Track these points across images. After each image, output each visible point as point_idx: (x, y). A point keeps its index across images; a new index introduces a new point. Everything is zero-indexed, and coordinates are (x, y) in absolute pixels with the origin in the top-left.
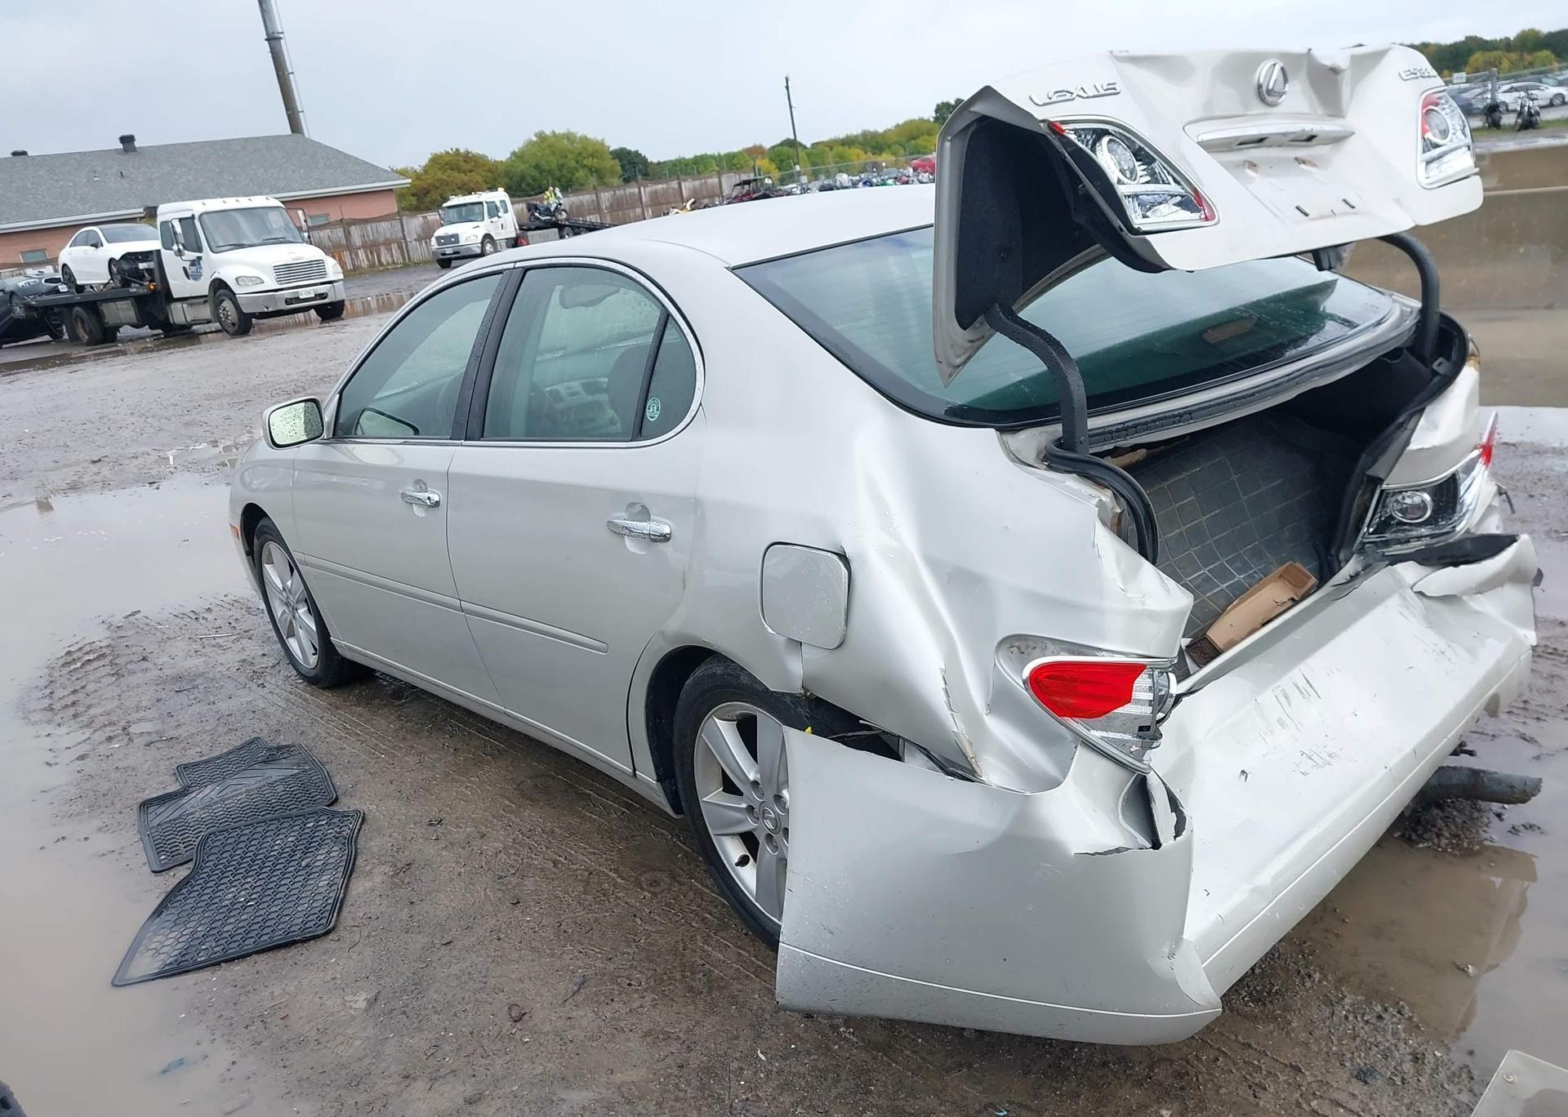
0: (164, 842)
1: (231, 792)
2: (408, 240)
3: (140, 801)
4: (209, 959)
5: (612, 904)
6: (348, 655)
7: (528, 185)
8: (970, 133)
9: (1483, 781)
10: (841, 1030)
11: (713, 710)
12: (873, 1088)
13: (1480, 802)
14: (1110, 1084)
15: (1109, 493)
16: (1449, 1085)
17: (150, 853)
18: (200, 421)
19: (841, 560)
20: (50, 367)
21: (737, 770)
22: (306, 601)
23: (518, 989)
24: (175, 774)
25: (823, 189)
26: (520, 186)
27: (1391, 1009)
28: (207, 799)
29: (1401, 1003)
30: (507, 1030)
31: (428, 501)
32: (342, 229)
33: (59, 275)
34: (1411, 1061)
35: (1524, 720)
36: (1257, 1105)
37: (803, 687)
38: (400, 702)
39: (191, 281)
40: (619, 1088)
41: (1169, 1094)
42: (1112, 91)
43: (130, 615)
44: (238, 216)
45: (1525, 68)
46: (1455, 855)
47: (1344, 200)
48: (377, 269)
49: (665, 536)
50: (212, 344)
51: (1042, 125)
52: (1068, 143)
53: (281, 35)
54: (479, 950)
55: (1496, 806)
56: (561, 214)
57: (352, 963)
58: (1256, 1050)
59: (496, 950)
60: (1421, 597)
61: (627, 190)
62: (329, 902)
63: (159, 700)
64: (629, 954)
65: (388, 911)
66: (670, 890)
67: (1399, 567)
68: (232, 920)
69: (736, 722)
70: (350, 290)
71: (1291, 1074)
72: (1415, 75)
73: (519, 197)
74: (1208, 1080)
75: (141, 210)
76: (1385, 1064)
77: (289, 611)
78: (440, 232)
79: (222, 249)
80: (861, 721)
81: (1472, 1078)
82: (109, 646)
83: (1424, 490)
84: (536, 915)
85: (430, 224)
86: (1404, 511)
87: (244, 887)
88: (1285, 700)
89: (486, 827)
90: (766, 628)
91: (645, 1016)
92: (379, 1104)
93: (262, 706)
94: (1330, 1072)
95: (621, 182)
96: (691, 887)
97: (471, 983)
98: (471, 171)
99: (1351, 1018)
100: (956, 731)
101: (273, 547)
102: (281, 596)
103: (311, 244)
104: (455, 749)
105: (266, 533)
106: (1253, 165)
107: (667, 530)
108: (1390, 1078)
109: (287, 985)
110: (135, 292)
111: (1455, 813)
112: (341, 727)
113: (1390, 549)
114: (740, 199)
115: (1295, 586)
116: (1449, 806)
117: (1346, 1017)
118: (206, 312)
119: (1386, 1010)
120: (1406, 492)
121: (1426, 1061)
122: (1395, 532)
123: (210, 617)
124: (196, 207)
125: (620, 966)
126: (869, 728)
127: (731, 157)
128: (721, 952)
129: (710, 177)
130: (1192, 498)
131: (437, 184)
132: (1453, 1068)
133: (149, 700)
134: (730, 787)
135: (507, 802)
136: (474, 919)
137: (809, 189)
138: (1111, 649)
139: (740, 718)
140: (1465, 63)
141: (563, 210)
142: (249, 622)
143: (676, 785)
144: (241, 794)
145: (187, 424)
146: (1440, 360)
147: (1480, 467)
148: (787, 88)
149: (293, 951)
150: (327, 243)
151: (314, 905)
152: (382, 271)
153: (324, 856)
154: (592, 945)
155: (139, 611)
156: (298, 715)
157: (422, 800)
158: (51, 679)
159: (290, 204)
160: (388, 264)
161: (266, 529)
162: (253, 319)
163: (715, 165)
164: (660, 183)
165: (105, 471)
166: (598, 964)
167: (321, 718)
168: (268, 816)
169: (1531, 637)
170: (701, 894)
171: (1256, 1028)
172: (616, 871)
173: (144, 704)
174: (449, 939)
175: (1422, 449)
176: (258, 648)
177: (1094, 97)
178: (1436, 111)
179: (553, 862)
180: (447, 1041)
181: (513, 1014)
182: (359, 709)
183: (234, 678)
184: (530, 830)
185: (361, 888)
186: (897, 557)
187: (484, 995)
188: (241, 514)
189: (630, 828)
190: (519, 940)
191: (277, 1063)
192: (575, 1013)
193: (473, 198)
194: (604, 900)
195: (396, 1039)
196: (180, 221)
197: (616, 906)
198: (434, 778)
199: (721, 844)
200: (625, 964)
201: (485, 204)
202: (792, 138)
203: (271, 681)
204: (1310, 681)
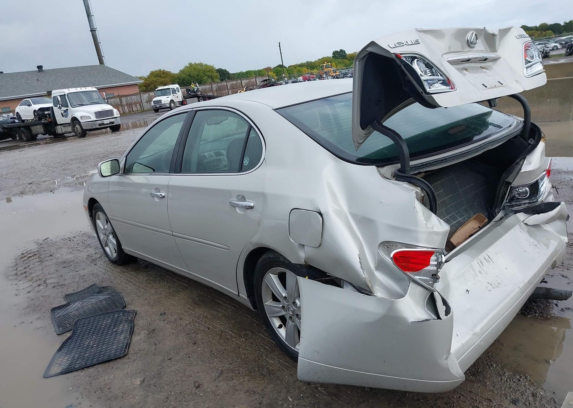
0: (61, 323)
1: (86, 304)
2: (143, 102)
3: (51, 308)
4: (80, 367)
5: (231, 343)
6: (129, 253)
7: (186, 82)
8: (365, 59)
9: (551, 292)
10: (319, 389)
11: (269, 271)
13: (549, 300)
15: (419, 188)
16: (547, 405)
17: (56, 328)
18: (69, 168)
19: (319, 214)
20: (12, 150)
21: (279, 293)
22: (112, 233)
23: (197, 376)
24: (64, 298)
26: (183, 82)
27: (523, 377)
28: (77, 307)
29: (526, 375)
30: (194, 391)
31: (160, 196)
32: (119, 99)
33: (15, 116)
34: (532, 396)
35: (563, 270)
37: (305, 262)
38: (147, 270)
39: (64, 118)
42: (417, 42)
43: (45, 240)
44: (81, 94)
45: (543, 37)
46: (542, 320)
47: (499, 82)
48: (132, 113)
49: (251, 207)
51: (393, 55)
52: (403, 61)
53: (96, 29)
54: (182, 361)
55: (555, 301)
57: (134, 367)
58: (474, 393)
59: (188, 361)
60: (526, 225)
61: (222, 84)
62: (124, 344)
63: (57, 271)
64: (238, 362)
65: (147, 347)
66: (252, 338)
67: (518, 214)
68: (88, 352)
69: (277, 275)
70: (122, 121)
71: (488, 402)
72: (522, 36)
73: (183, 86)
74: (457, 405)
75: (46, 92)
76: (522, 398)
77: (106, 237)
78: (155, 99)
79: (76, 106)
80: (327, 274)
81: (555, 403)
82: (38, 251)
83: (526, 187)
84: (202, 348)
85: (151, 96)
86: (519, 194)
87: (92, 339)
88: (481, 264)
89: (182, 316)
90: (291, 240)
91: (245, 385)
93: (96, 272)
94: (502, 401)
95: (219, 81)
96: (260, 336)
97: (179, 374)
98: (165, 77)
99: (508, 381)
100: (365, 277)
101: (100, 214)
102: (102, 231)
103: (108, 104)
104: (169, 287)
105: (97, 208)
106: (466, 69)
107: (252, 205)
108: (524, 403)
109: (110, 376)
110: (43, 122)
111: (541, 304)
112: (126, 279)
113: (514, 208)
114: (263, 86)
115: (480, 222)
116: (538, 302)
117: (507, 381)
118: (69, 129)
119: (521, 377)
120: (520, 187)
121: (537, 396)
122: (516, 202)
123: (75, 240)
124: (66, 91)
125: (235, 366)
126: (329, 276)
127: (259, 71)
128: (272, 360)
129: (252, 79)
130: (442, 190)
131: (153, 82)
132: (548, 399)
133: (53, 271)
134: (275, 299)
135: (189, 306)
136: (179, 350)
137: (288, 83)
138: (422, 246)
139: (279, 273)
141: (199, 91)
142: (89, 241)
143: (255, 298)
144: (89, 305)
145: (64, 170)
146: (531, 139)
147: (546, 178)
148: (280, 46)
149: (111, 363)
150: (113, 103)
151: (119, 346)
153: (122, 327)
154: (224, 359)
155: (48, 238)
156: (110, 275)
157: (158, 306)
158: (16, 264)
159: (100, 90)
160: (136, 111)
161: (97, 207)
162: (87, 132)
163: (253, 74)
164: (234, 81)
165: (34, 187)
166: (227, 366)
167: (118, 276)
168: (100, 313)
169: (566, 239)
170: (264, 339)
172: (231, 331)
173: (51, 272)
174: (170, 357)
175: (526, 171)
176: (94, 251)
177: (411, 45)
178: (529, 49)
179: (208, 328)
180: (171, 396)
181: (197, 385)
182: (132, 273)
183: (85, 262)
184: (199, 316)
185: (136, 339)
186: (340, 213)
187: (185, 378)
188: (88, 202)
189: (236, 315)
190: (196, 357)
191: (107, 405)
192: (219, 384)
193: (167, 87)
194: (228, 342)
195: (152, 395)
196: (60, 96)
197: (232, 344)
198: (162, 298)
199: (272, 320)
200: (237, 366)
201: (171, 89)
202: (281, 64)
203: (99, 263)
204: (490, 257)
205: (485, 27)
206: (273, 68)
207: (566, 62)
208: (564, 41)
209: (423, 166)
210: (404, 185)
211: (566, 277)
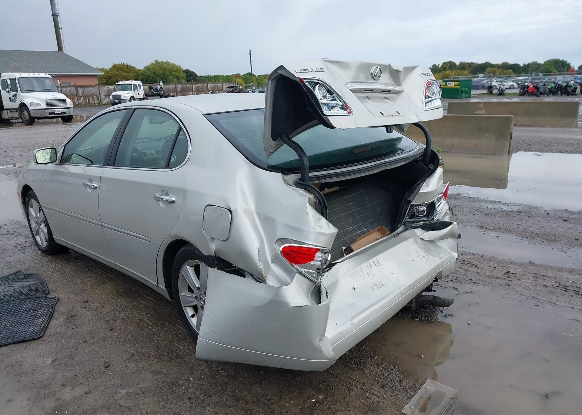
1: (8, 289)
2: (101, 95)
5: (146, 331)
6: (59, 242)
7: (150, 79)
8: (277, 79)
9: (437, 299)
10: (220, 371)
11: (186, 263)
12: (227, 389)
13: (436, 307)
14: (305, 388)
15: (313, 195)
16: (409, 389)
18: (10, 156)
19: (229, 211)
21: (193, 283)
22: (44, 222)
23: (109, 357)
25: (260, 92)
26: (147, 79)
29: (400, 366)
30: (103, 370)
31: (93, 187)
32: (75, 89)
34: (399, 382)
36: (350, 395)
37: (215, 254)
38: (77, 261)
39: (12, 103)
40: (141, 389)
41: (323, 392)
42: (321, 71)
44: (33, 80)
45: (504, 75)
47: (397, 111)
48: (87, 105)
49: (173, 201)
50: (18, 127)
51: (297, 79)
52: (305, 86)
53: (58, 14)
54: (96, 344)
55: (441, 309)
56: (161, 91)
57: (48, 348)
58: (353, 379)
59: (102, 344)
60: (421, 240)
61: (187, 85)
62: (41, 327)
64: (150, 347)
65: (64, 331)
66: (168, 327)
67: (416, 230)
68: (4, 333)
69: (193, 267)
70: (75, 112)
71: (362, 386)
72: (426, 75)
73: (147, 84)
74: (336, 388)
76: (391, 383)
77: (37, 225)
78: (114, 94)
79: (26, 92)
80: (232, 265)
81: (416, 387)
84: (119, 333)
85: (110, 90)
86: (418, 212)
87: (9, 322)
88: (370, 267)
89: (104, 304)
90: (204, 234)
91: (153, 366)
92: (53, 394)
93: (23, 260)
94: (374, 385)
95: (186, 82)
96: (175, 326)
97: (92, 355)
98: (128, 72)
99: (383, 370)
100: (261, 267)
101: (33, 201)
102: (34, 220)
103: (62, 93)
104: (96, 278)
106: (368, 98)
107: (174, 199)
108: (392, 387)
109: (22, 355)
111: (428, 310)
112: (54, 268)
113: (413, 224)
114: (228, 92)
115: (383, 234)
116: (427, 308)
117: (382, 369)
118: (16, 115)
119: (395, 368)
120: (419, 206)
121: (403, 383)
122: (416, 219)
123: (6, 227)
124: (17, 75)
126: (235, 267)
127: (228, 77)
128: (182, 347)
129: (219, 83)
130: (352, 203)
131: (114, 75)
132: (411, 385)
134: (190, 290)
135: (113, 296)
136: (96, 334)
137: (255, 92)
139: (195, 266)
140: (485, 71)
142: (21, 230)
144: (11, 290)
145: (4, 157)
146: (431, 165)
147: (443, 200)
148: (250, 54)
149: (26, 344)
150: (68, 93)
151: (35, 328)
152: (89, 106)
153: (41, 312)
154: (137, 343)
156: (37, 264)
157: (82, 294)
159: (54, 77)
160: (92, 103)
161: (31, 195)
162: (35, 119)
163: (221, 79)
164: (200, 84)
166: (139, 350)
167: (46, 265)
168: (21, 298)
169: (456, 255)
170: (178, 328)
171: (354, 372)
172: (149, 320)
174: (86, 340)
175: (423, 192)
176: (24, 239)
177: (315, 72)
178: (431, 87)
179: (127, 316)
180: (80, 374)
181: (106, 365)
182: (61, 262)
183: (13, 249)
184: (120, 306)
185: (54, 324)
186: (248, 212)
187: (96, 359)
188: (22, 188)
189: (156, 307)
190: (111, 341)
191: (16, 380)
192: (128, 365)
193: (128, 82)
194: (144, 329)
195: (61, 373)
196: (10, 80)
197: (148, 331)
198: (87, 287)
199: (186, 310)
200: (148, 351)
201: (132, 85)
202: (251, 72)
203: (28, 251)
204: (379, 262)
205: (390, 64)
206: (242, 75)
207: (520, 101)
208: (520, 81)
209: (322, 177)
210: (301, 191)
211: (456, 289)
